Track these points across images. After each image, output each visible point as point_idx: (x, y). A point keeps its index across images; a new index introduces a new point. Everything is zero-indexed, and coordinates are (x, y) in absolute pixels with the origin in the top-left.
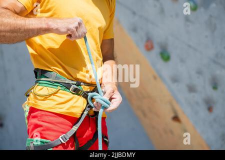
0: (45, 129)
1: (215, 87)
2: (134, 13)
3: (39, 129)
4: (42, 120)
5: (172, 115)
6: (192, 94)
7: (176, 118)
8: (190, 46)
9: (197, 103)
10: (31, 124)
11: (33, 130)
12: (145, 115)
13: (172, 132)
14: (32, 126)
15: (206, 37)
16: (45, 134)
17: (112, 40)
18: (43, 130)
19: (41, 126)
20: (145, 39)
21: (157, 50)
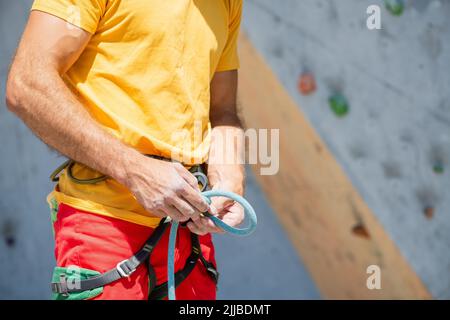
0: (89, 248)
1: (438, 168)
2: (277, 19)
3: (77, 248)
4: (82, 230)
5: (353, 223)
6: (393, 182)
7: (360, 230)
8: (388, 86)
9: (402, 199)
10: (63, 239)
11: (66, 250)
12: (297, 222)
13: (351, 257)
14: (64, 243)
15: (421, 67)
16: (89, 259)
17: (234, 73)
18: (85, 251)
19: (80, 243)
20: (298, 71)
21: (322, 93)
